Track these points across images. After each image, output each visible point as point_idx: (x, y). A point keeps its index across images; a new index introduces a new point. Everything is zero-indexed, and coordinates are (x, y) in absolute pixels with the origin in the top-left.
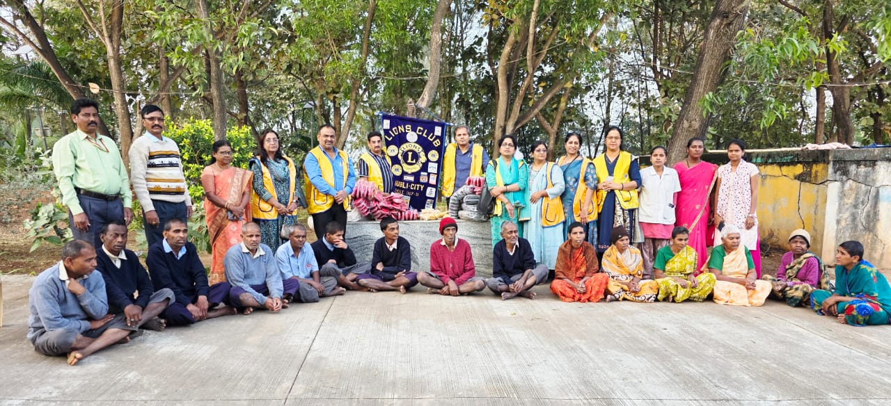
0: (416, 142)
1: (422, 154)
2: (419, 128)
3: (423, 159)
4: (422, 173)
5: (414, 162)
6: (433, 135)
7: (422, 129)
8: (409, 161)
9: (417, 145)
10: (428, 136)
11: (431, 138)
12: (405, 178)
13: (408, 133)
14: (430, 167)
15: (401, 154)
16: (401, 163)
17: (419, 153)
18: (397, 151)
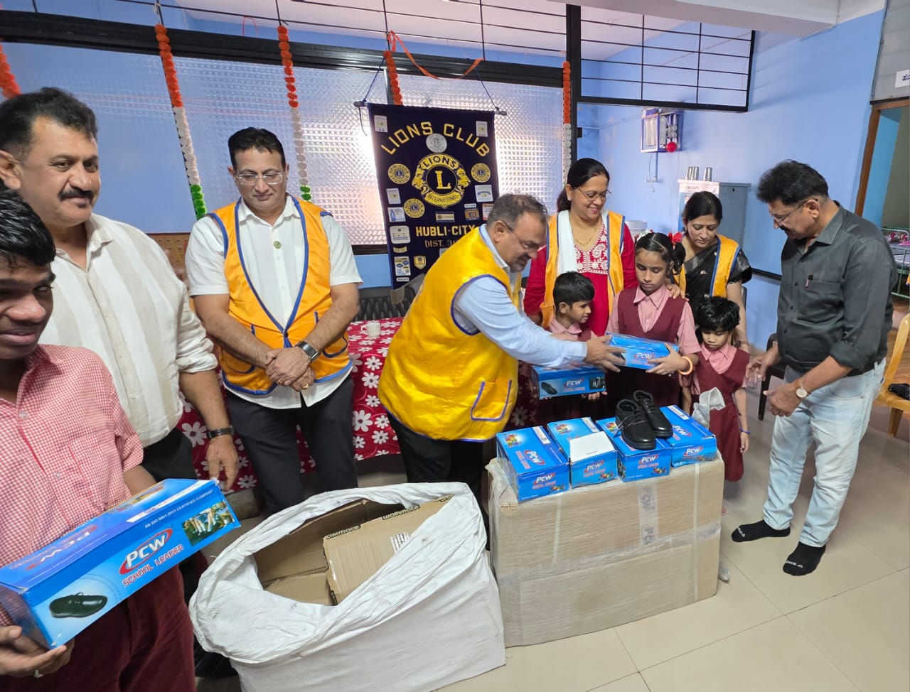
0: (445, 153)
1: (461, 172)
2: (446, 125)
3: (464, 181)
4: (466, 206)
5: (449, 187)
6: (474, 137)
7: (453, 127)
8: (440, 187)
9: (447, 157)
10: (466, 140)
11: (472, 142)
12: (437, 219)
13: (427, 136)
14: (479, 194)
15: (421, 177)
16: (423, 193)
17: (456, 170)
18: (409, 175)
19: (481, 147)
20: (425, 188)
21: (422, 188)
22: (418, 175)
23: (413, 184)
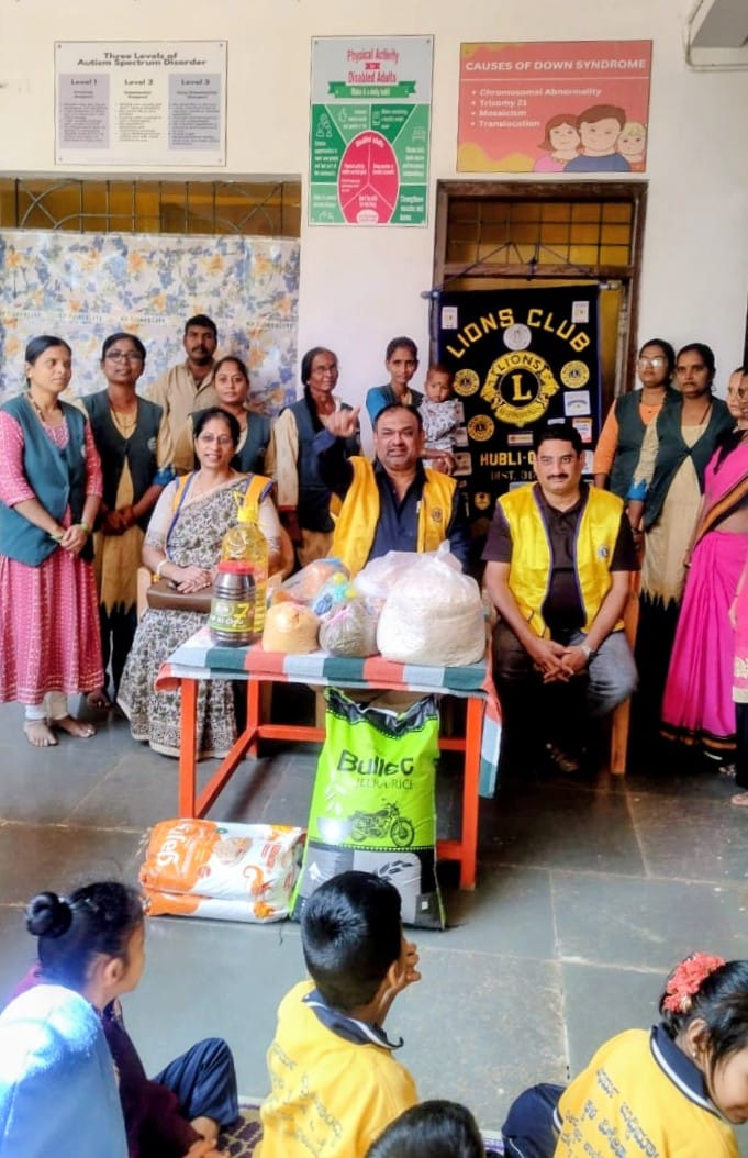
1: (546, 374)
2: (533, 312)
3: (549, 387)
6: (569, 324)
7: (540, 312)
8: (518, 396)
9: (530, 355)
10: (556, 329)
11: (565, 331)
12: (510, 442)
13: (505, 329)
14: (570, 404)
15: (493, 384)
16: (493, 407)
17: (540, 372)
18: (477, 383)
19: (577, 338)
20: (496, 400)
21: (493, 400)
22: (490, 382)
23: (482, 394)
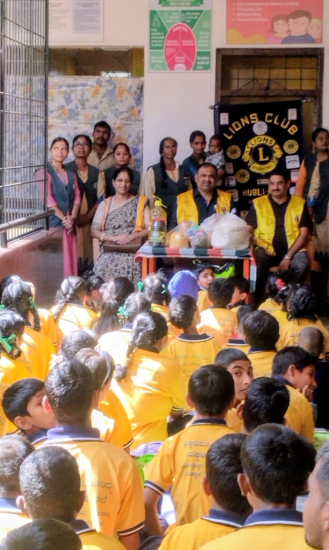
0: (265, 134)
1: (276, 148)
3: (278, 154)
6: (287, 121)
7: (271, 115)
8: (261, 159)
9: (267, 137)
10: (280, 123)
11: (285, 124)
12: (258, 183)
13: (254, 124)
14: (289, 162)
15: (248, 153)
16: (249, 165)
17: (272, 146)
19: (291, 128)
20: (250, 161)
21: (248, 161)
22: (247, 152)
23: (243, 158)
